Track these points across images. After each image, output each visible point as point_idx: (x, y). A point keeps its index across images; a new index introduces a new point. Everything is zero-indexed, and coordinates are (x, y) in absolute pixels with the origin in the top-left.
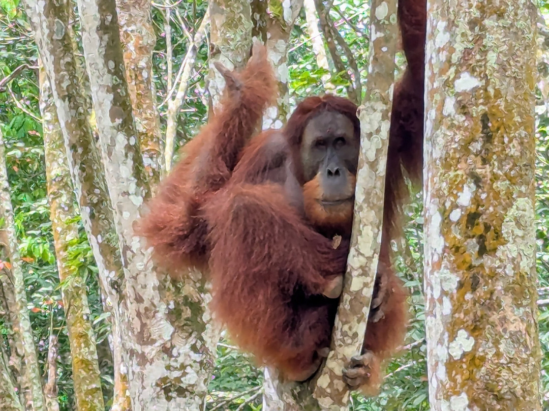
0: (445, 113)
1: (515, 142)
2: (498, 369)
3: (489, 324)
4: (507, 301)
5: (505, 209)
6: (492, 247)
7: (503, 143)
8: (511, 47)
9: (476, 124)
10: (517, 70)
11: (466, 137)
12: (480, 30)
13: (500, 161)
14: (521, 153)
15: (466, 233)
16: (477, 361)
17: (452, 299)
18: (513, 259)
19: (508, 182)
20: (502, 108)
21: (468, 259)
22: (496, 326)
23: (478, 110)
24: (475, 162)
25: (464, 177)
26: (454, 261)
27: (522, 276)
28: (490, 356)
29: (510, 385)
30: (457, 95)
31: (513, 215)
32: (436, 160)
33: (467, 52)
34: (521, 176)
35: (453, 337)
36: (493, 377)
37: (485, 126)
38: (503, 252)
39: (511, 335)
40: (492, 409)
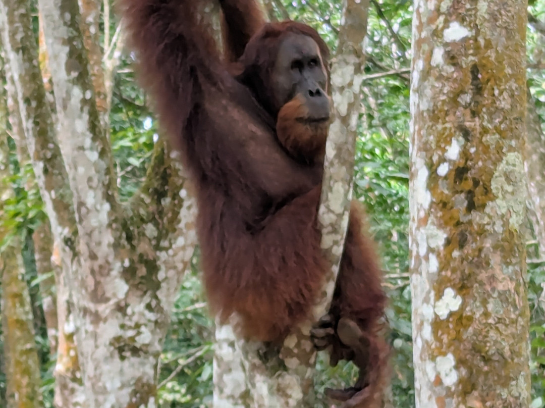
0: (433, 64)
1: (505, 95)
2: (486, 330)
3: (476, 282)
4: (496, 260)
5: (495, 164)
6: (480, 202)
7: (494, 95)
9: (466, 75)
10: (508, 20)
11: (455, 88)
13: (491, 114)
14: (511, 106)
15: (453, 188)
16: (464, 321)
17: (438, 256)
18: (503, 216)
19: (497, 136)
20: (493, 58)
21: (455, 215)
22: (485, 284)
23: (468, 60)
24: (464, 115)
25: (453, 130)
26: (441, 217)
27: (511, 233)
28: (477, 315)
29: (498, 346)
30: (446, 45)
31: (502, 169)
32: (423, 112)
33: (457, 1)
34: (511, 130)
35: (439, 295)
36: (480, 338)
37: (475, 78)
38: (492, 208)
39: (500, 294)
40: (479, 371)
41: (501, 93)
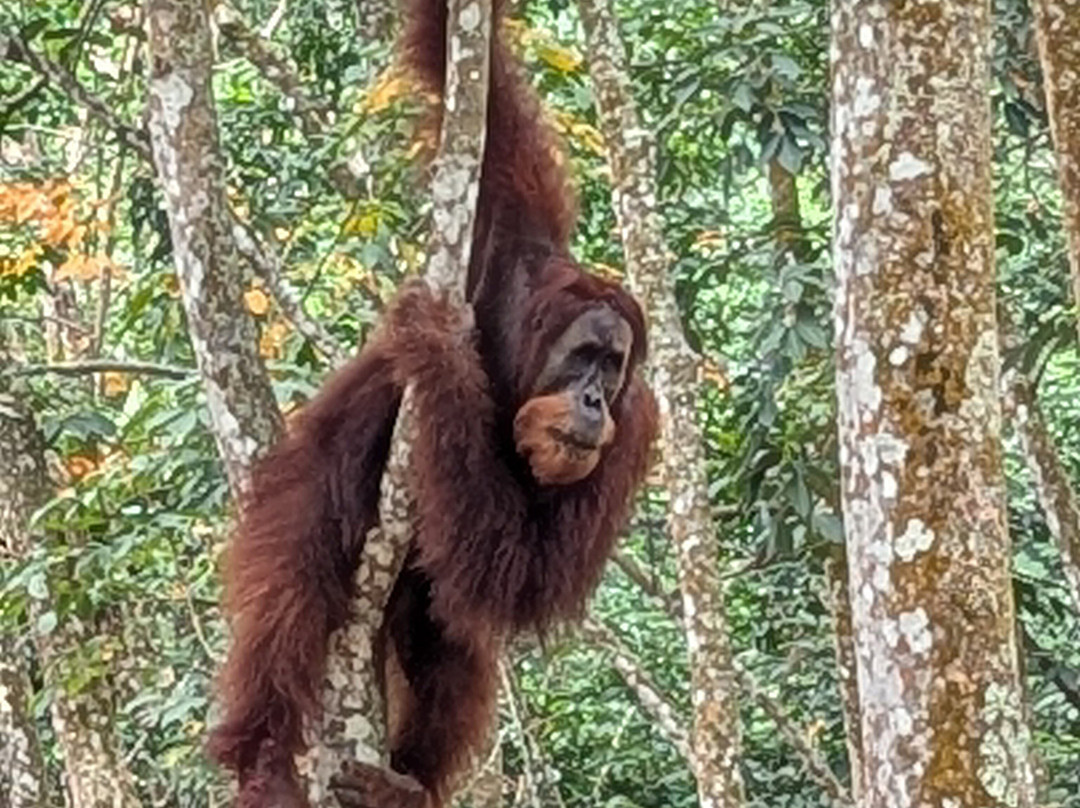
0: (876, 210)
1: (977, 252)
2: (968, 575)
3: (952, 510)
4: (975, 477)
5: (969, 347)
6: (953, 401)
7: (963, 253)
8: (967, 117)
9: (924, 226)
11: (910, 244)
12: (926, 92)
13: (960, 279)
15: (915, 381)
16: (939, 564)
17: (897, 475)
18: (980, 420)
19: (970, 309)
20: (960, 202)
21: (920, 418)
22: (963, 513)
23: (927, 206)
24: (924, 281)
25: (910, 302)
26: (900, 422)
27: (991, 442)
28: (956, 555)
29: (984, 596)
30: (893, 184)
31: (978, 355)
32: (862, 276)
33: (908, 123)
35: (900, 530)
36: (961, 586)
37: (938, 230)
38: (968, 409)
39: (983, 527)
40: (961, 630)
41: (972, 251)
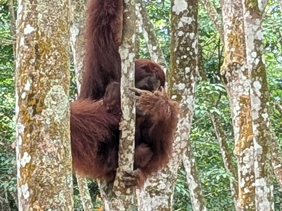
0: (20, 45)
1: (52, 58)
2: (42, 171)
3: (37, 148)
4: (47, 137)
5: (46, 91)
6: (39, 110)
7: (45, 58)
8: (50, 11)
9: (33, 50)
10: (53, 22)
11: (28, 56)
12: (35, 3)
13: (44, 68)
14: (55, 63)
15: (27, 104)
16: (32, 168)
17: (22, 137)
18: (50, 116)
19: (47, 78)
20: (45, 41)
21: (28, 117)
22: (41, 149)
23: (34, 43)
24: (32, 69)
25: (27, 76)
26: (23, 118)
27: (55, 124)
28: (38, 164)
29: (48, 178)
30: (25, 36)
31: (50, 94)
33: (29, 14)
34: (56, 75)
35: (22, 156)
36: (39, 175)
37: (37, 51)
38: (45, 113)
39: (49, 154)
40: (39, 191)
41: (49, 57)
